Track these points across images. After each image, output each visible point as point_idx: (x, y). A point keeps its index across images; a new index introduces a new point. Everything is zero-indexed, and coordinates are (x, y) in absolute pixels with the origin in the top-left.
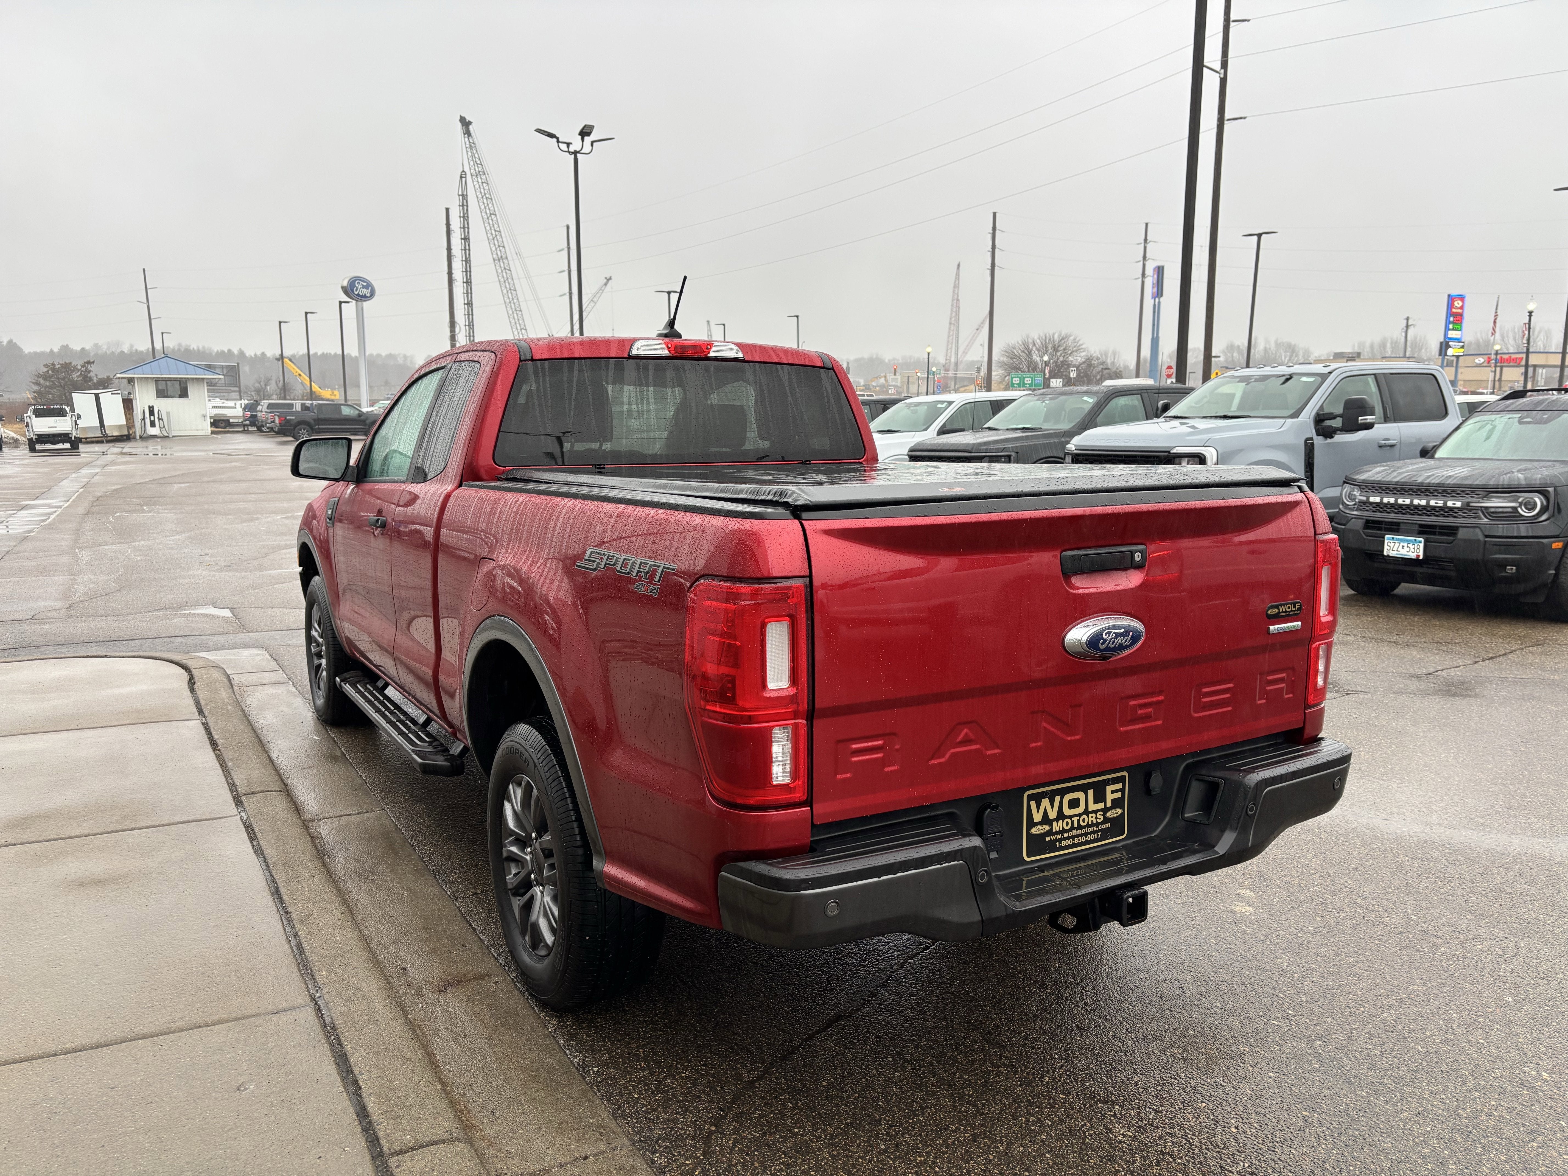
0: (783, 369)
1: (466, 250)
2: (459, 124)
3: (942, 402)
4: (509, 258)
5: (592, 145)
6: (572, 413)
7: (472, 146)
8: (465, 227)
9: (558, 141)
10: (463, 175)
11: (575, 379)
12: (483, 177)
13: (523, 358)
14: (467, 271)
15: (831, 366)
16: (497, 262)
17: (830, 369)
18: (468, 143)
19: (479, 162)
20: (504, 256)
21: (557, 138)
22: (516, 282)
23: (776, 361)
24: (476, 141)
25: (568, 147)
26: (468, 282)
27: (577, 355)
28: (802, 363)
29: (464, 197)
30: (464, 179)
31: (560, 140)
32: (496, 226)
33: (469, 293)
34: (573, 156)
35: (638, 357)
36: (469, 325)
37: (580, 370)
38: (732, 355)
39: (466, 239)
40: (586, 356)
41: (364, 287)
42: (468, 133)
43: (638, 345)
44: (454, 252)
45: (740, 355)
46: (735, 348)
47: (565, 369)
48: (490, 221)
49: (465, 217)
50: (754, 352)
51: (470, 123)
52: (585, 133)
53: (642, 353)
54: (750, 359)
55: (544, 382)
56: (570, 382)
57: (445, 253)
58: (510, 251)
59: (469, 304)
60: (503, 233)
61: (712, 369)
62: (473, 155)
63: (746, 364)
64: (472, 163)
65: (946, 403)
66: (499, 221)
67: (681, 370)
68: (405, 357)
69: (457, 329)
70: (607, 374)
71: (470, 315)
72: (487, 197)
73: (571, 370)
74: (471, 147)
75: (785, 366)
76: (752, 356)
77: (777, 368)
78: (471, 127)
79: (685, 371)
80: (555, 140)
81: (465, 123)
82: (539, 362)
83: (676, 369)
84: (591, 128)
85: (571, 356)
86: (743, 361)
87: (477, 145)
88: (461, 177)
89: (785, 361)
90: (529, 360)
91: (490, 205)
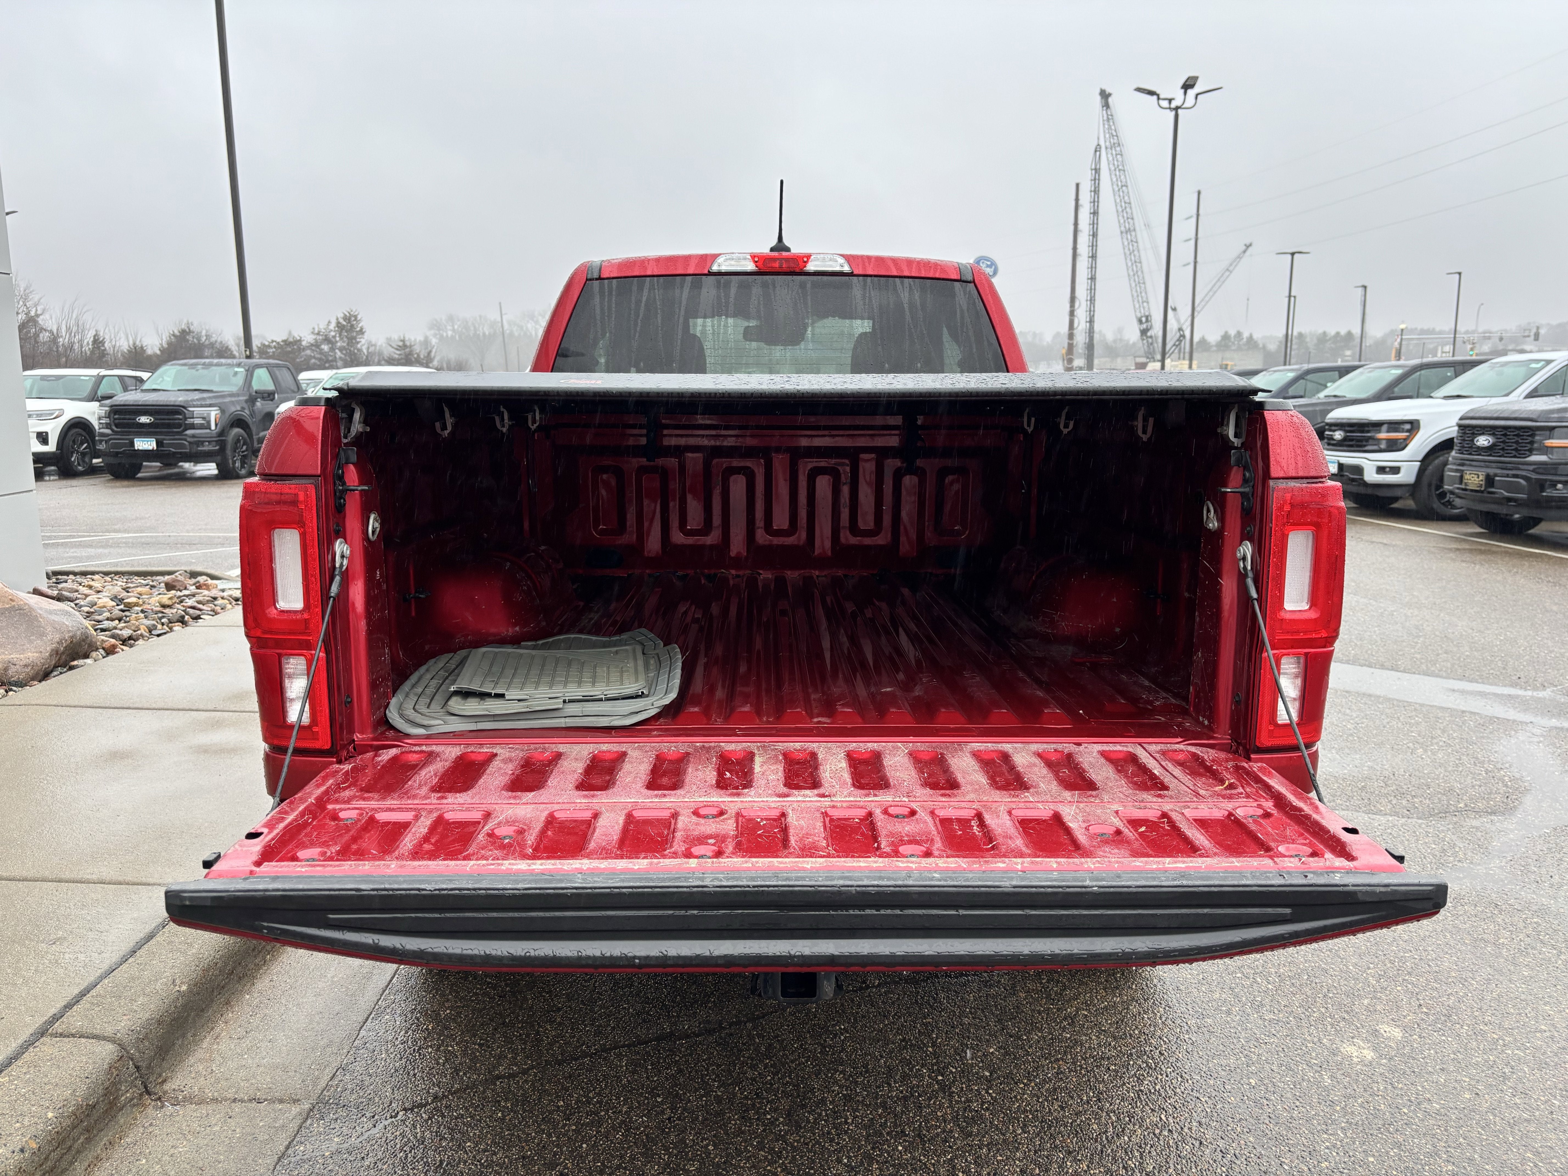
0: (902, 283)
1: (1094, 225)
2: (1099, 98)
3: (1537, 361)
4: (1137, 229)
5: (1196, 98)
6: (637, 335)
7: (1110, 119)
8: (1095, 202)
9: (1159, 99)
10: (1098, 149)
11: (644, 299)
12: (1118, 149)
13: (589, 277)
14: (1094, 246)
15: (970, 278)
16: (1124, 234)
17: (970, 282)
18: (1105, 116)
19: (1114, 134)
20: (1132, 228)
21: (1158, 95)
22: (1142, 253)
23: (895, 273)
24: (1114, 114)
25: (1170, 103)
26: (1094, 257)
27: (649, 273)
28: (931, 275)
29: (1097, 171)
30: (1098, 153)
31: (1161, 96)
32: (1126, 198)
33: (1093, 268)
34: (1173, 113)
35: (720, 274)
36: (1091, 300)
37: (652, 288)
38: (838, 268)
39: (1095, 213)
40: (659, 273)
41: (988, 266)
42: (1106, 105)
43: (720, 260)
44: (1080, 227)
45: (846, 269)
46: (841, 260)
47: (635, 288)
48: (1121, 194)
49: (1096, 191)
50: (867, 264)
51: (1110, 95)
52: (1188, 85)
53: (724, 268)
54: (861, 273)
55: (610, 301)
56: (639, 302)
57: (1072, 228)
58: (1139, 223)
59: (1093, 279)
60: (1133, 205)
61: (809, 285)
62: (1110, 128)
63: (855, 278)
64: (1107, 136)
65: (1543, 363)
66: (1131, 194)
67: (770, 286)
68: (1035, 335)
69: (1077, 305)
70: (682, 293)
71: (1092, 290)
72: (1120, 169)
73: (641, 289)
74: (1108, 119)
75: (906, 280)
76: (864, 268)
77: (894, 282)
78: (1110, 100)
79: (774, 287)
80: (1155, 97)
81: (1105, 96)
82: (606, 281)
83: (765, 285)
84: (1195, 79)
85: (642, 274)
86: (851, 274)
87: (1115, 117)
88: (1096, 151)
89: (906, 273)
90: (597, 279)
91: (1122, 177)
